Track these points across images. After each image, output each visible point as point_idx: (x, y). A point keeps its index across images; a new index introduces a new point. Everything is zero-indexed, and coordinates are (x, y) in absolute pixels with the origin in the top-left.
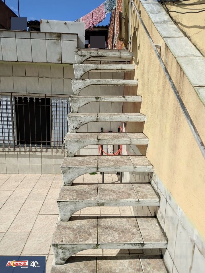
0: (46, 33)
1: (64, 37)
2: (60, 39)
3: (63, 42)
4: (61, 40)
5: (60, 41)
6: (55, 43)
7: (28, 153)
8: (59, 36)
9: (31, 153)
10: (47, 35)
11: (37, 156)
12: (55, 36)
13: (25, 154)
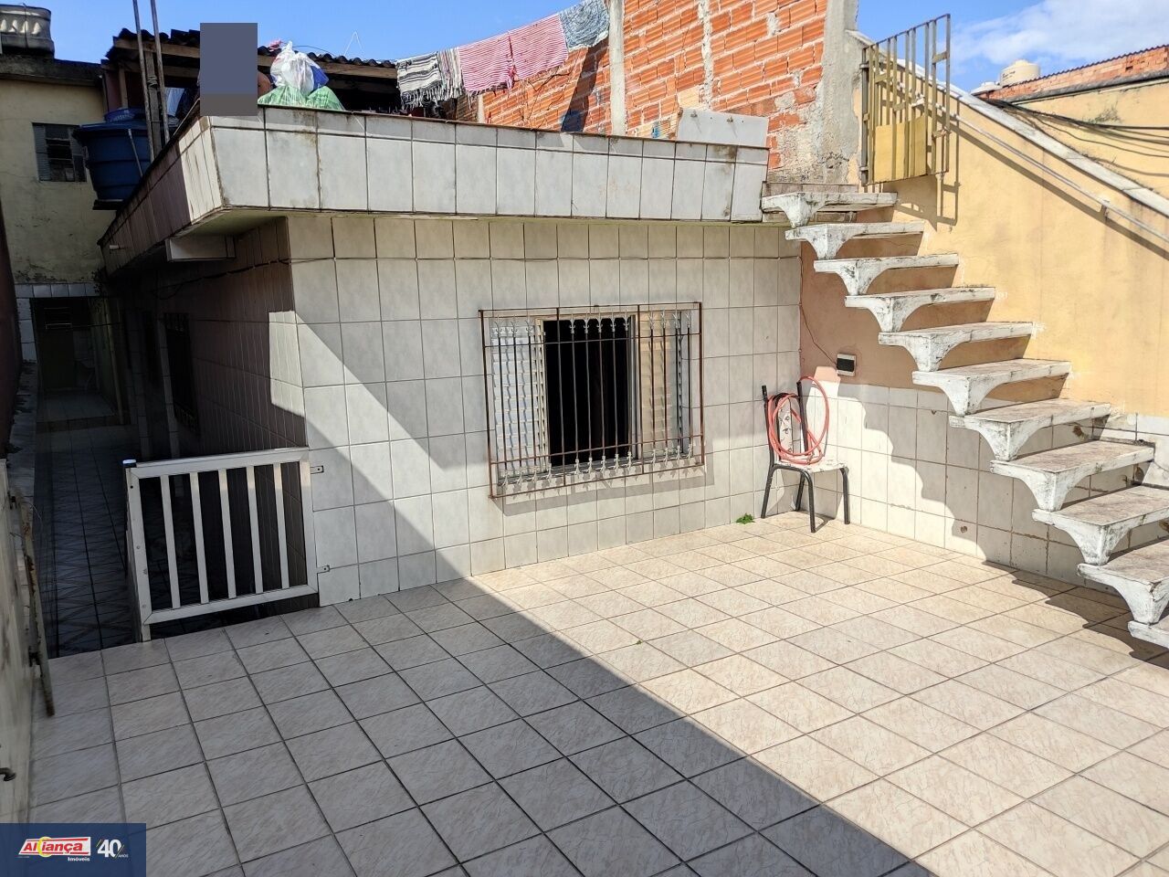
0: (707, 144)
1: (742, 155)
2: (733, 160)
3: (740, 168)
4: (735, 163)
5: (733, 165)
6: (723, 170)
7: (592, 487)
8: (733, 151)
9: (600, 485)
10: (710, 148)
11: (614, 494)
12: (725, 152)
13: (585, 490)
